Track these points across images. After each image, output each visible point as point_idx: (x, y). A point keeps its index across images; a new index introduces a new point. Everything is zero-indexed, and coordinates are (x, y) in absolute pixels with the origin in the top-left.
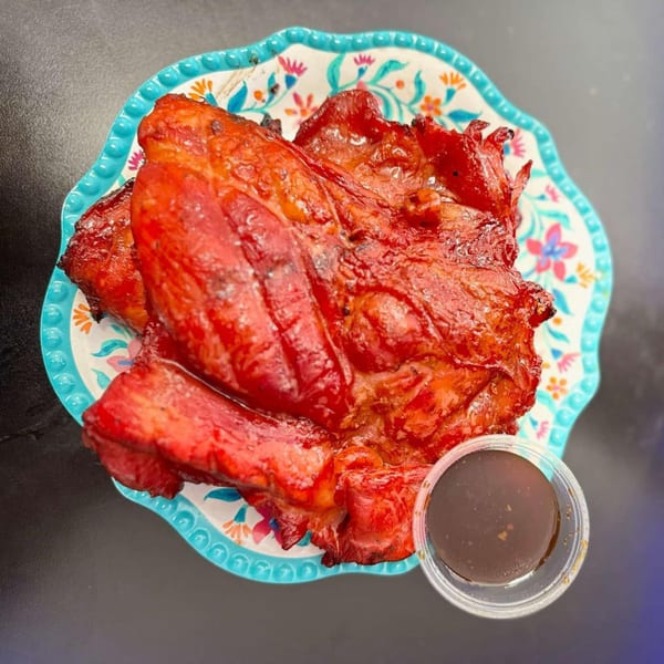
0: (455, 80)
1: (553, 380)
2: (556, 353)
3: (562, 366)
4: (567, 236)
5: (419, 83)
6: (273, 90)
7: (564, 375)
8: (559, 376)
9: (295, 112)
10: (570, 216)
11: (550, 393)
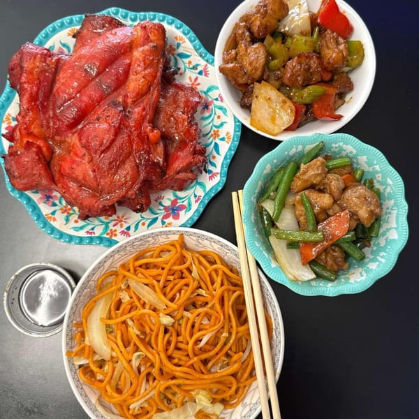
0: (229, 138)
1: (115, 231)
2: (128, 228)
3: (123, 232)
4: (182, 213)
5: (222, 124)
6: (195, 68)
7: (119, 235)
8: (117, 233)
9: (191, 81)
10: (191, 210)
11: (109, 232)
